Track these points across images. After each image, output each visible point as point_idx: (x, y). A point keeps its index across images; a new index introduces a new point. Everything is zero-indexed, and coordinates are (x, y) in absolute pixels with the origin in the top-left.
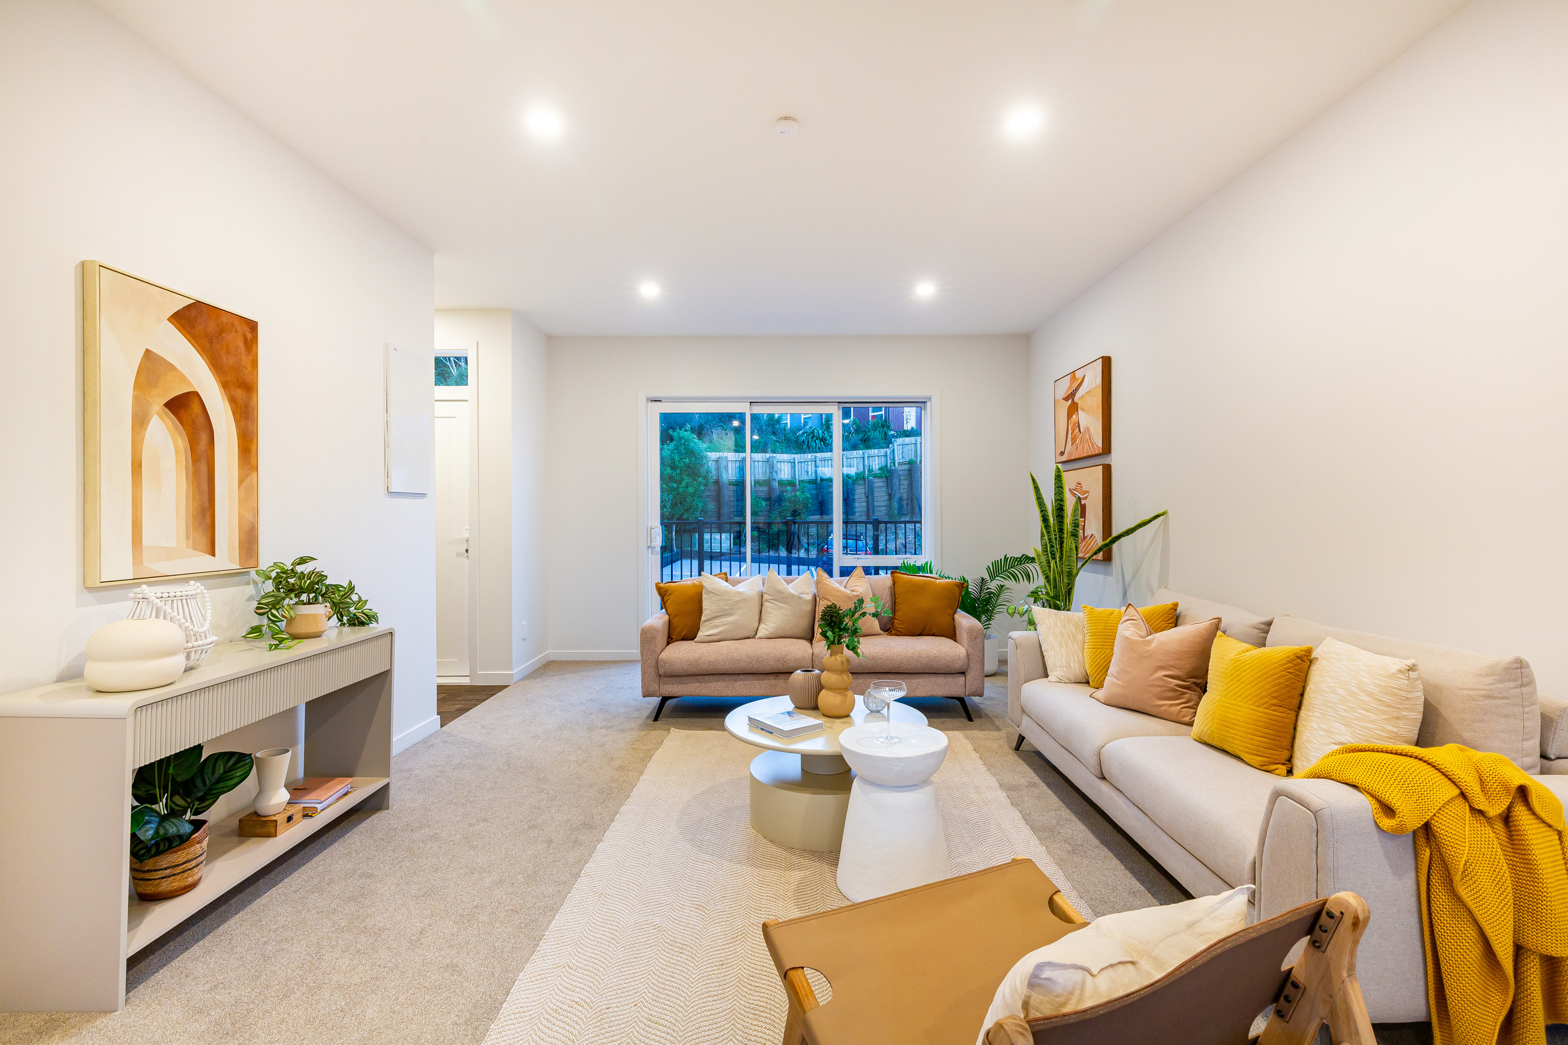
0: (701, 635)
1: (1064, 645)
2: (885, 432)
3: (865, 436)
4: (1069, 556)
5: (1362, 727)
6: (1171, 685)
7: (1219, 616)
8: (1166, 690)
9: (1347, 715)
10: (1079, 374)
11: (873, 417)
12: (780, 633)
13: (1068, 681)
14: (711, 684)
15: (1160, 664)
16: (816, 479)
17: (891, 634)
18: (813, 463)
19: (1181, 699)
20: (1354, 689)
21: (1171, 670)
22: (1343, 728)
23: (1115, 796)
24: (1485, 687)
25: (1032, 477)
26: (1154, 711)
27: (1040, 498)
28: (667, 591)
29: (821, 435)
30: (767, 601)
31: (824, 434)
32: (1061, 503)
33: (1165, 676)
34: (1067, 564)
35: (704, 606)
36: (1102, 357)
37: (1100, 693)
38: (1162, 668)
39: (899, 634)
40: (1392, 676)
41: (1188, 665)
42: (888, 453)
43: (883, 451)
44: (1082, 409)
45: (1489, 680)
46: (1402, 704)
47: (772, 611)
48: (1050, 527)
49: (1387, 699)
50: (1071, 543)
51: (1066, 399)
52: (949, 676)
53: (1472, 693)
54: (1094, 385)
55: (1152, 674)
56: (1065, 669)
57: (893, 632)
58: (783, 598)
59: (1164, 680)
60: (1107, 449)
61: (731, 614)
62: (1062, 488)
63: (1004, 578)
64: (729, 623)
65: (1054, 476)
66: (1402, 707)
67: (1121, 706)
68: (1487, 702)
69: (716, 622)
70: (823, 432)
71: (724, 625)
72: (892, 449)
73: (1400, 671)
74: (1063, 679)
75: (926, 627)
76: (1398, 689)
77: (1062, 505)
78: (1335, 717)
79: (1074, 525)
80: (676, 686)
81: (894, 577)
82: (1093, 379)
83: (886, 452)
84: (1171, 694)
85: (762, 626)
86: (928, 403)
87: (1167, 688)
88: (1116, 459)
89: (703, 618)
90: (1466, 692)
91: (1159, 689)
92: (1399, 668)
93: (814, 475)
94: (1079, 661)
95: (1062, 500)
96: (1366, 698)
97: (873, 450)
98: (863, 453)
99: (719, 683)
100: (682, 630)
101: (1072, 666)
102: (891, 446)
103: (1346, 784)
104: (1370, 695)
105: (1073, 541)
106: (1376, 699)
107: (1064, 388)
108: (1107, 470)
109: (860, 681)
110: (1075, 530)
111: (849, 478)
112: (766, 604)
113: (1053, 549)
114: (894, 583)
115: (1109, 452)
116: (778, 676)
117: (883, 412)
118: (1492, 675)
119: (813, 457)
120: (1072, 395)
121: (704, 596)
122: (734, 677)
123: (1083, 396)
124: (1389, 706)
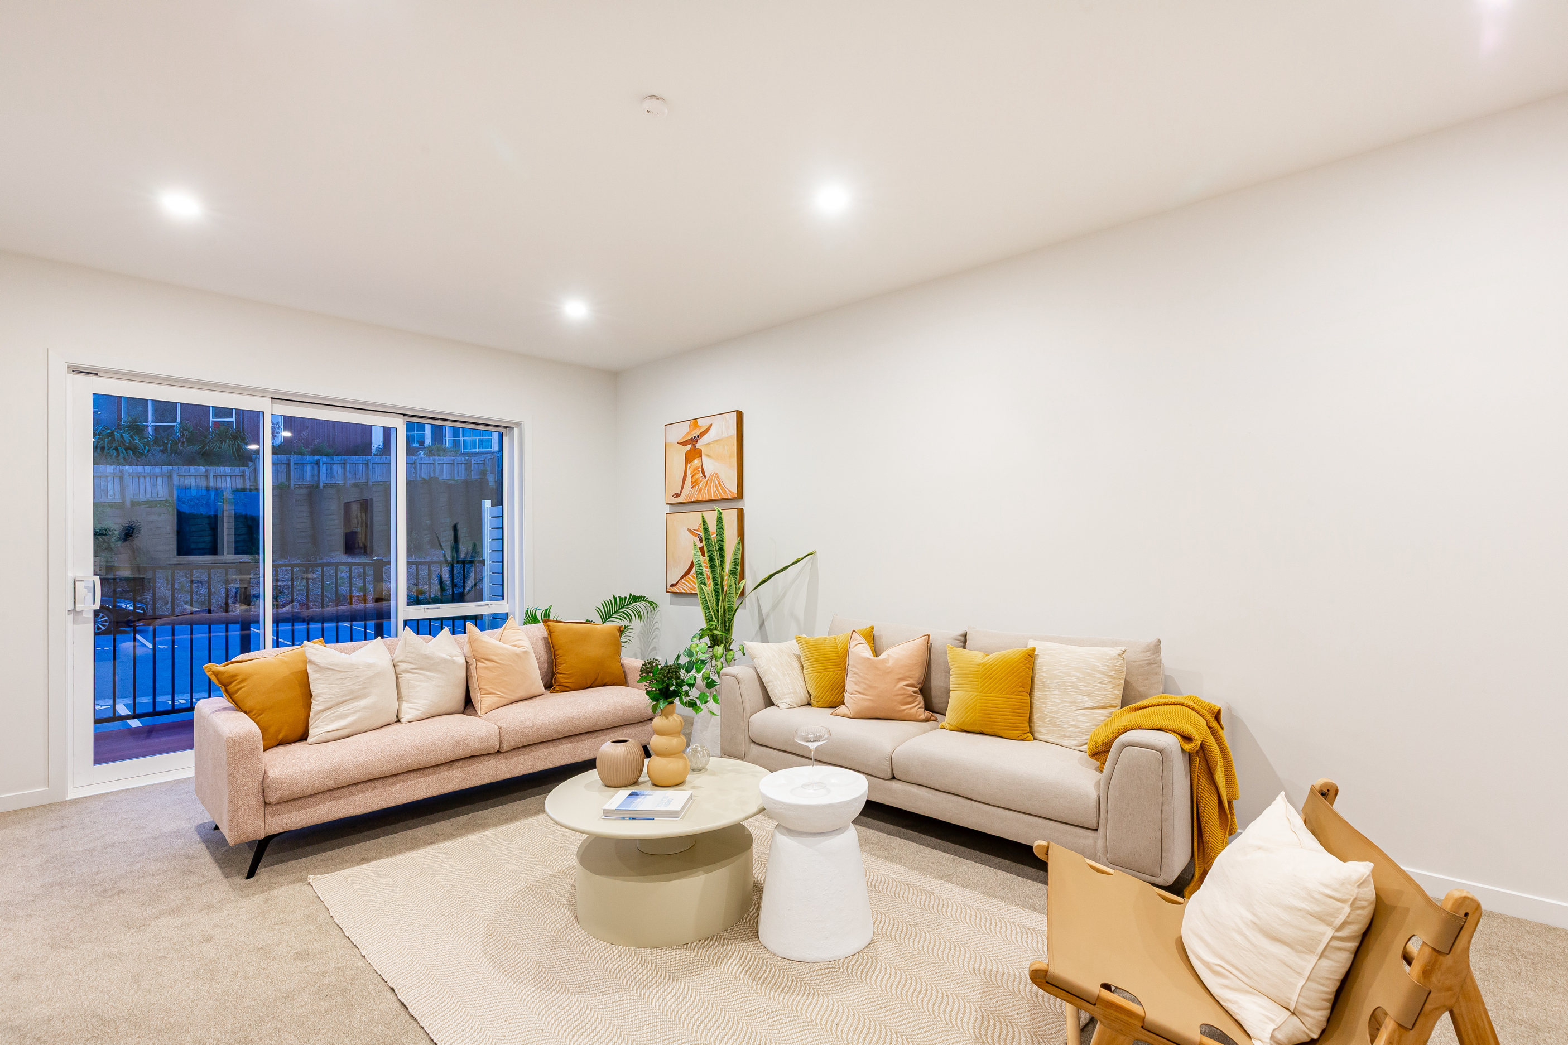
0: (315, 732)
1: (786, 673)
2: (238, 446)
3: (203, 447)
4: (729, 593)
5: (1100, 695)
6: (910, 692)
7: (928, 634)
8: (908, 697)
9: (1087, 689)
10: (703, 424)
11: (215, 423)
12: (433, 712)
13: (796, 706)
14: (355, 797)
15: (900, 676)
16: (123, 503)
17: (555, 691)
18: (117, 480)
19: (915, 702)
20: (1090, 671)
21: (907, 680)
22: (1085, 698)
23: (915, 790)
24: (1147, 658)
25: (703, 519)
26: (897, 716)
27: (708, 539)
28: (235, 676)
29: (127, 441)
30: (406, 671)
31: (133, 439)
32: (721, 543)
33: (907, 685)
34: (728, 600)
35: (314, 689)
36: (737, 411)
37: (842, 709)
38: (902, 679)
39: (566, 689)
40: (1114, 659)
41: (917, 674)
42: (247, 473)
43: (238, 470)
44: (708, 456)
45: (1148, 654)
46: (1120, 676)
47: (417, 683)
48: (716, 566)
49: (1113, 673)
50: (731, 580)
51: (684, 444)
52: (639, 725)
53: (1141, 663)
54: (725, 435)
55: (895, 686)
56: (792, 695)
57: (557, 689)
58: (429, 665)
59: (905, 689)
60: (740, 495)
61: (364, 696)
62: (723, 529)
63: (621, 619)
64: (364, 708)
65: (716, 518)
66: (1120, 677)
67: (863, 717)
68: (1148, 667)
69: (342, 709)
70: (131, 437)
71: (356, 712)
72: (253, 468)
73: (1119, 655)
74: (793, 704)
75: (597, 677)
76: (1118, 666)
77: (722, 545)
78: (1076, 692)
79: (734, 564)
80: (293, 814)
81: (548, 626)
82: (724, 429)
83: (243, 472)
84: (910, 699)
85: (405, 706)
86: (516, 430)
87: (907, 695)
88: (748, 504)
89: (315, 707)
90: (1138, 663)
91: (901, 697)
92: (1118, 653)
93: (118, 496)
94: (801, 686)
95: (722, 541)
96: (1100, 676)
97: (222, 468)
98: (206, 471)
99: (367, 794)
100: (279, 731)
101: (798, 692)
102: (250, 464)
103: (1152, 729)
104: (1103, 673)
105: (732, 579)
106: (1107, 675)
107: (682, 432)
108: (741, 513)
109: (552, 750)
110: (734, 568)
111: (183, 503)
112: (405, 677)
113: (717, 587)
114: (550, 633)
115: (742, 497)
116: (451, 766)
117: (233, 419)
118: (1147, 651)
119: (117, 471)
120: (694, 440)
121: (312, 676)
122: (390, 780)
123: (708, 444)
124: (1115, 678)
